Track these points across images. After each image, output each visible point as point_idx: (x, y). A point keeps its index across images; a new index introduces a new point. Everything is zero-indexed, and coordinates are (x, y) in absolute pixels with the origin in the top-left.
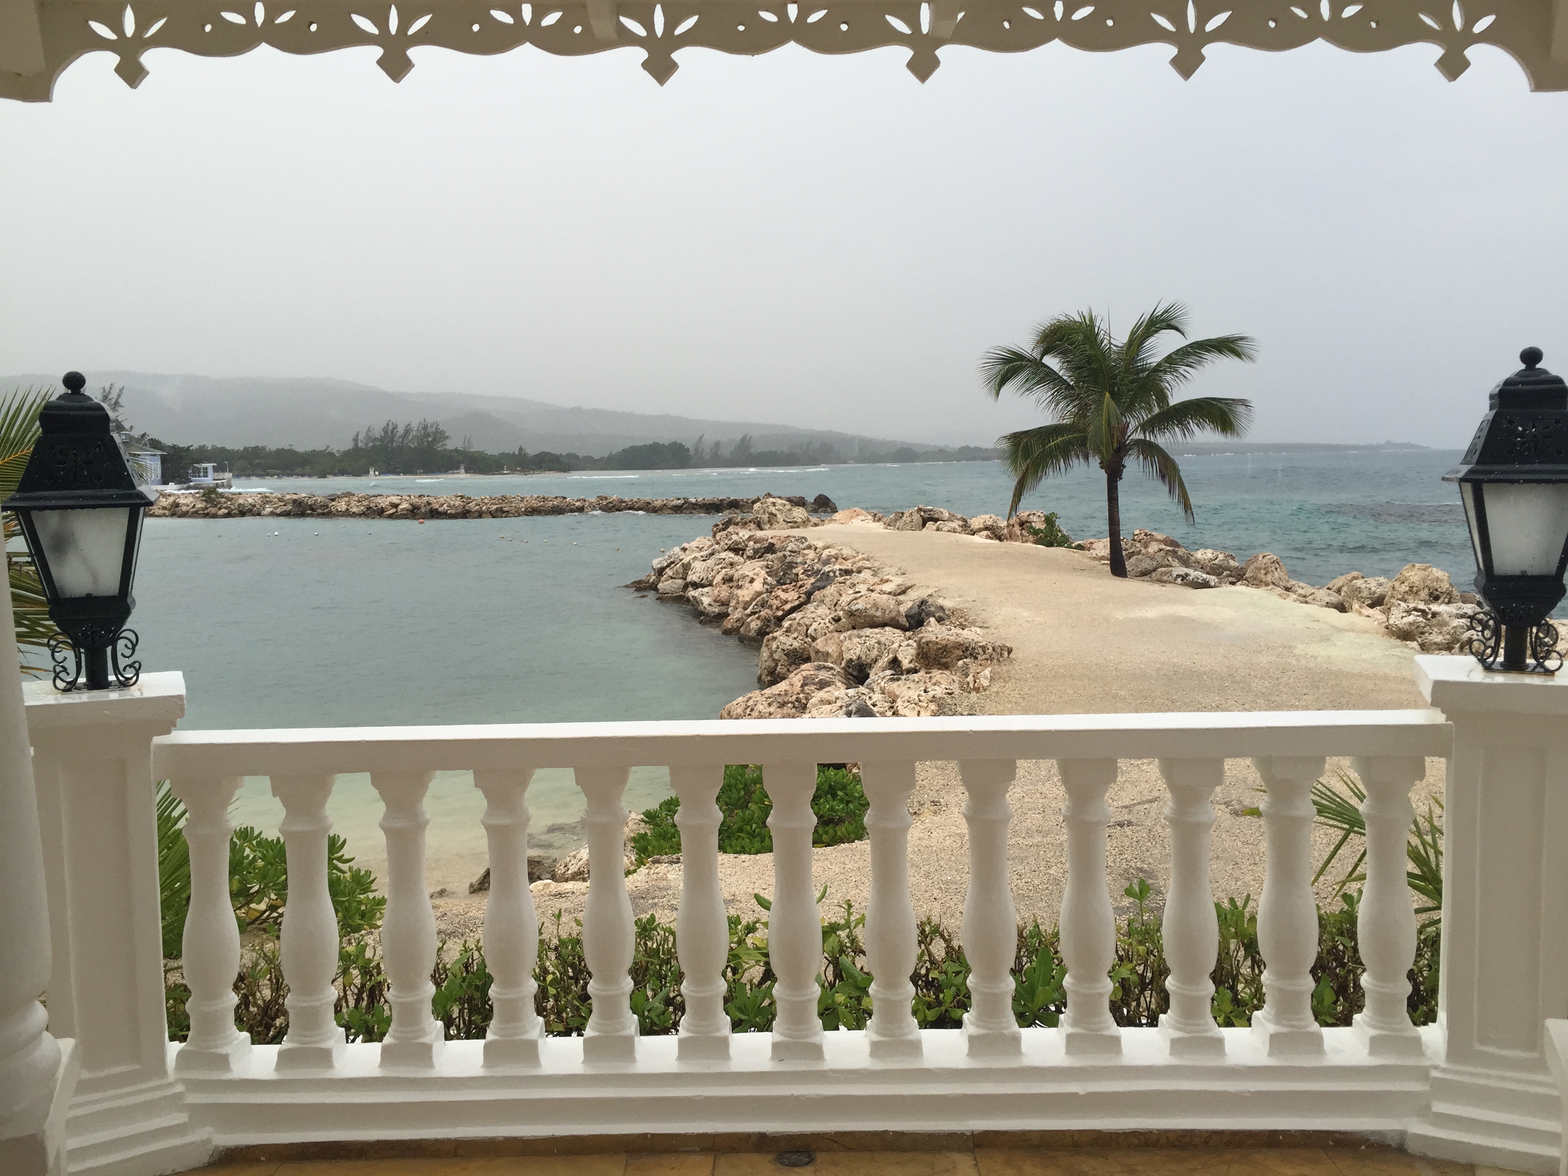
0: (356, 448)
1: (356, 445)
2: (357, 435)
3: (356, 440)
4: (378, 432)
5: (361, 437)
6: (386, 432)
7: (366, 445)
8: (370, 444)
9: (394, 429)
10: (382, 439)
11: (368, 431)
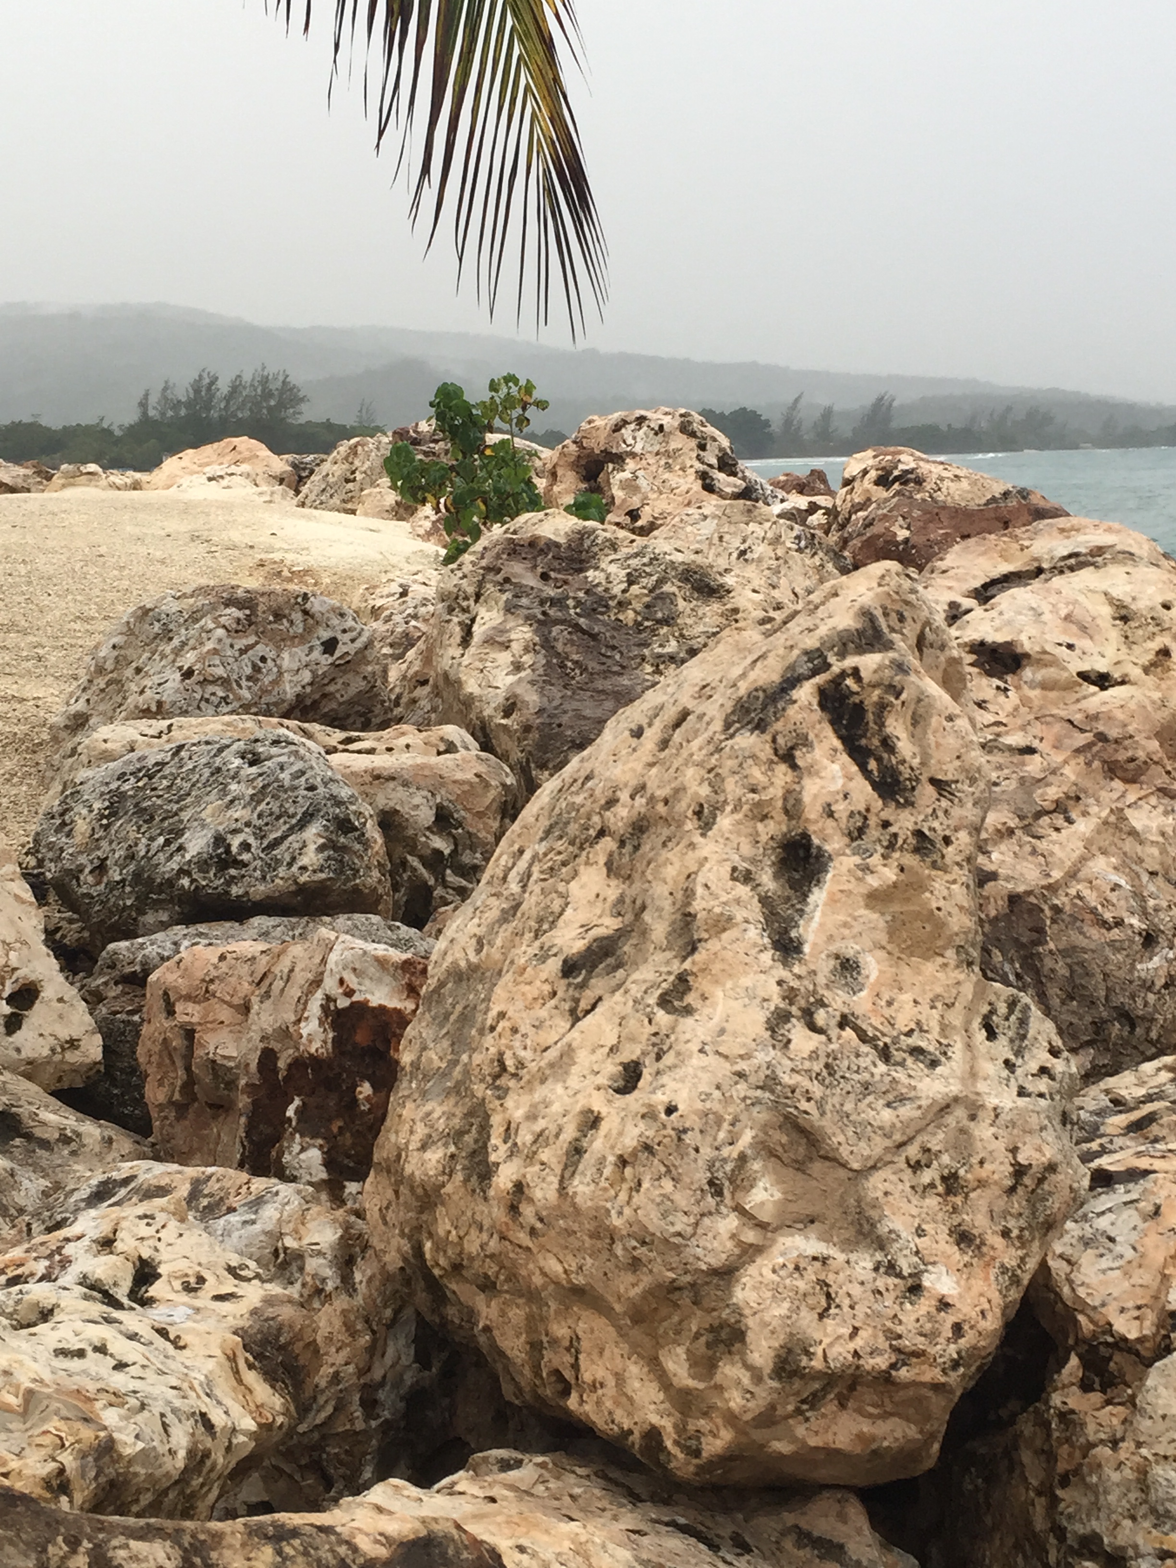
0: (145, 420)
1: (145, 413)
2: (146, 396)
3: (143, 405)
4: (182, 392)
5: (153, 400)
6: (197, 391)
7: (163, 414)
8: (170, 413)
9: (212, 383)
10: (189, 404)
11: (165, 389)
